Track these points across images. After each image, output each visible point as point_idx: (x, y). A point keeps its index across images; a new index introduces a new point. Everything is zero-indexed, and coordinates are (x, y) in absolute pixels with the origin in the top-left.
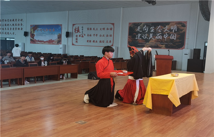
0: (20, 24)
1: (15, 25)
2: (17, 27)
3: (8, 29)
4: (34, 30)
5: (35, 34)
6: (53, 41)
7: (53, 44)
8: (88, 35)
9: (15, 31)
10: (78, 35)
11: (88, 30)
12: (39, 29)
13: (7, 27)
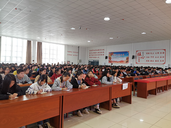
0: (103, 52)
1: (99, 52)
2: (101, 54)
3: (95, 55)
4: (111, 55)
5: (112, 57)
6: (123, 61)
7: (123, 63)
8: (147, 57)
9: (99, 56)
10: (140, 57)
11: (147, 54)
12: (114, 54)
13: (95, 54)
